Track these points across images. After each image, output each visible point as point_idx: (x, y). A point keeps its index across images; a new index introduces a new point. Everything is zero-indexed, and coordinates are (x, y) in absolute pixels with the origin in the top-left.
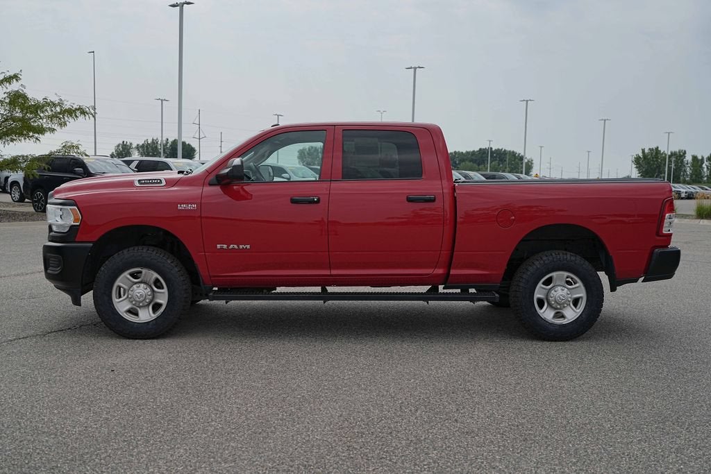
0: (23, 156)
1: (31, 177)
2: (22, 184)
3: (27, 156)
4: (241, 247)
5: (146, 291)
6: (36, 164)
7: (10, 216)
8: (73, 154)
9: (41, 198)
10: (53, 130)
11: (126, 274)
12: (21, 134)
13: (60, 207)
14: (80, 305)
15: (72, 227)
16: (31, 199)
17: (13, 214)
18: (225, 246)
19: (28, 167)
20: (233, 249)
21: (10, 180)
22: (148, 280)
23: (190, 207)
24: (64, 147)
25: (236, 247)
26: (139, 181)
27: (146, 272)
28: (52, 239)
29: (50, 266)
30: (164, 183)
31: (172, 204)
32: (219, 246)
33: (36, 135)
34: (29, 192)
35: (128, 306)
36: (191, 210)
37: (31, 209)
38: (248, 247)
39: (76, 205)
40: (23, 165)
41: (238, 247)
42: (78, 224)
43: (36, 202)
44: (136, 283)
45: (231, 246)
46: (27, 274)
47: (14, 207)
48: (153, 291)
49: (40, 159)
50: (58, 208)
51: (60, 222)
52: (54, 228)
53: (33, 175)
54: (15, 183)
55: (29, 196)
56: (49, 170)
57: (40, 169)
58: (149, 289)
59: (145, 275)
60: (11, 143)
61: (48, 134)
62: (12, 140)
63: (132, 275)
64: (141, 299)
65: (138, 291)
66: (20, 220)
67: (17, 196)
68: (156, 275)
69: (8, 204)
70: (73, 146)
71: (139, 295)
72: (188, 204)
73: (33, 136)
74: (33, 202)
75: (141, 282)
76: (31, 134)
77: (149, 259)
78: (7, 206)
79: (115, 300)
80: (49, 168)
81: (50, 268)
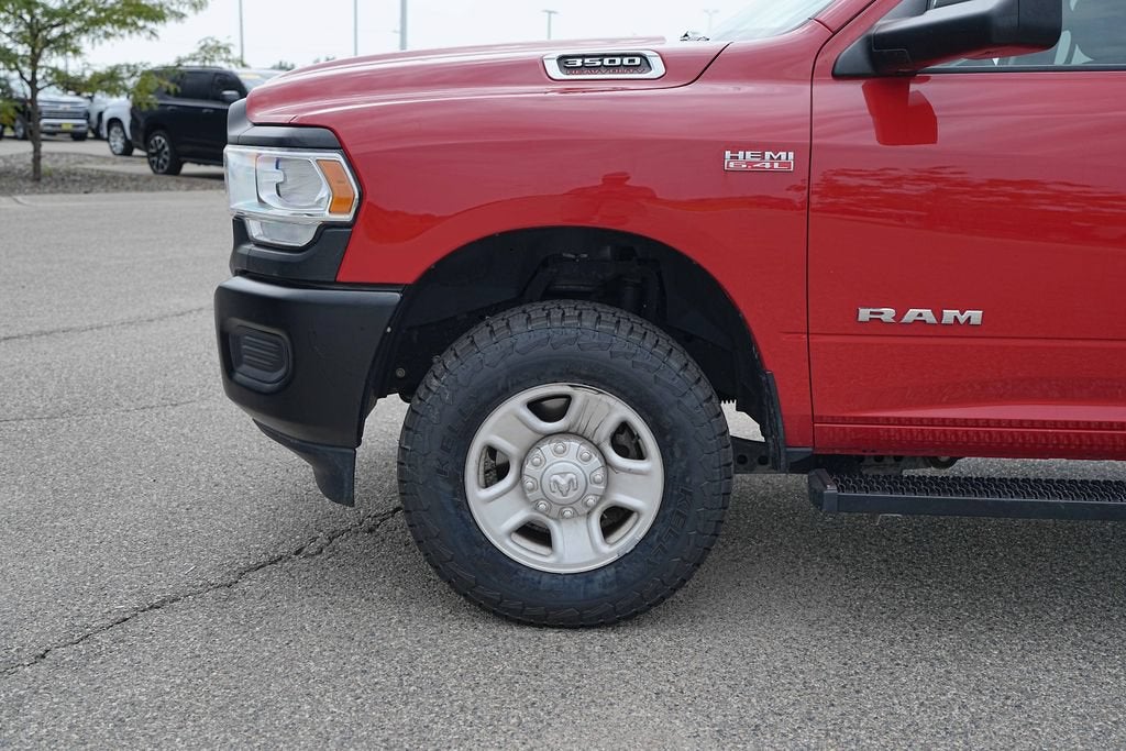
0: (128, 66)
1: (145, 108)
2: (127, 122)
3: (134, 66)
4: (949, 315)
5: (588, 467)
6: (154, 83)
7: (108, 182)
8: (220, 64)
9: (163, 147)
10: (180, 16)
11: (517, 404)
12: (123, 24)
13: (277, 152)
14: (352, 504)
15: (325, 227)
16: (146, 150)
17: (114, 178)
18: (888, 314)
19: (139, 88)
20: (920, 323)
21: (106, 117)
22: (592, 426)
23: (768, 161)
24: (202, 48)
25: (928, 315)
26: (562, 60)
27: (587, 401)
28: (245, 268)
29: (240, 362)
30: (658, 69)
31: (701, 149)
32: (864, 314)
33: (151, 25)
34: (141, 137)
35: (520, 516)
36: (771, 172)
37: (145, 169)
38: (976, 316)
39: (339, 146)
40: (130, 83)
41: (939, 316)
42: (348, 218)
43: (153, 155)
44: (548, 436)
45: (912, 315)
46: (152, 321)
47: (114, 163)
48: (607, 463)
49: (162, 73)
50: (268, 159)
51: (278, 209)
52: (255, 230)
53: (148, 104)
54: (114, 122)
55: (141, 145)
56: (177, 95)
57: (159, 92)
58: (596, 461)
59: (583, 408)
60: (105, 42)
61: (171, 23)
62: (107, 35)
63: (535, 406)
64: (572, 495)
65: (559, 467)
66: (128, 189)
67: (119, 144)
68: (622, 411)
69: (105, 159)
70: (219, 48)
71: (563, 482)
72: (761, 147)
73: (144, 27)
74: (150, 156)
75: (565, 433)
76: (141, 23)
77: (606, 354)
78: (103, 163)
79: (477, 494)
80: (176, 90)
81: (244, 368)
